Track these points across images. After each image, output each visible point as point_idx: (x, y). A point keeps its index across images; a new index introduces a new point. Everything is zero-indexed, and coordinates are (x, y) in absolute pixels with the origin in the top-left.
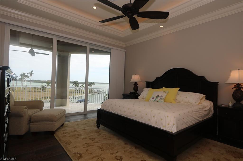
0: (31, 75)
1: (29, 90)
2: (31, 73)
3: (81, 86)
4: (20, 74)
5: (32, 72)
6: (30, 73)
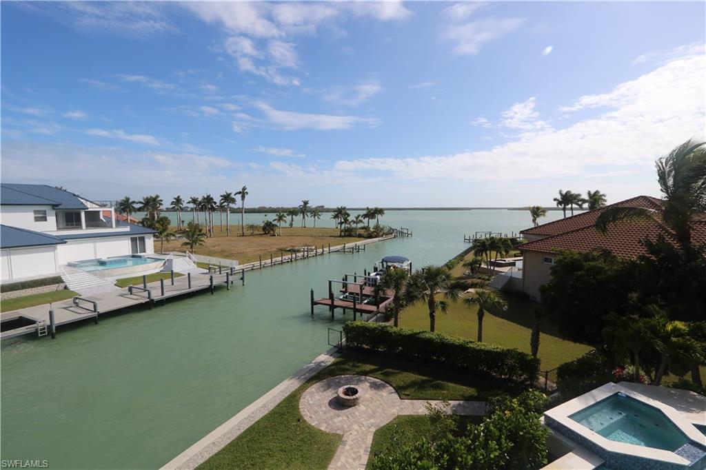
0: (243, 198)
1: (241, 232)
2: (243, 193)
3: (355, 220)
4: (221, 196)
5: (244, 189)
6: (240, 193)
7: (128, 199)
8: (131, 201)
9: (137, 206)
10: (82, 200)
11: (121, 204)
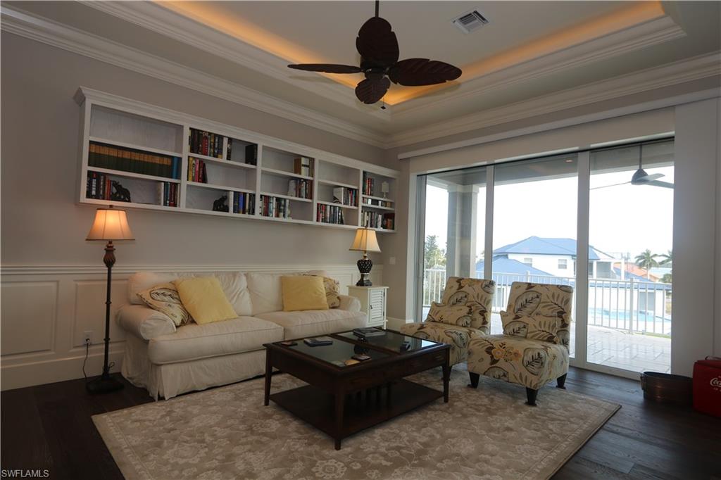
7: (648, 254)
8: (651, 255)
9: (658, 260)
10: (595, 251)
11: (641, 257)
